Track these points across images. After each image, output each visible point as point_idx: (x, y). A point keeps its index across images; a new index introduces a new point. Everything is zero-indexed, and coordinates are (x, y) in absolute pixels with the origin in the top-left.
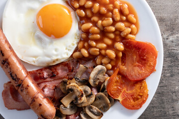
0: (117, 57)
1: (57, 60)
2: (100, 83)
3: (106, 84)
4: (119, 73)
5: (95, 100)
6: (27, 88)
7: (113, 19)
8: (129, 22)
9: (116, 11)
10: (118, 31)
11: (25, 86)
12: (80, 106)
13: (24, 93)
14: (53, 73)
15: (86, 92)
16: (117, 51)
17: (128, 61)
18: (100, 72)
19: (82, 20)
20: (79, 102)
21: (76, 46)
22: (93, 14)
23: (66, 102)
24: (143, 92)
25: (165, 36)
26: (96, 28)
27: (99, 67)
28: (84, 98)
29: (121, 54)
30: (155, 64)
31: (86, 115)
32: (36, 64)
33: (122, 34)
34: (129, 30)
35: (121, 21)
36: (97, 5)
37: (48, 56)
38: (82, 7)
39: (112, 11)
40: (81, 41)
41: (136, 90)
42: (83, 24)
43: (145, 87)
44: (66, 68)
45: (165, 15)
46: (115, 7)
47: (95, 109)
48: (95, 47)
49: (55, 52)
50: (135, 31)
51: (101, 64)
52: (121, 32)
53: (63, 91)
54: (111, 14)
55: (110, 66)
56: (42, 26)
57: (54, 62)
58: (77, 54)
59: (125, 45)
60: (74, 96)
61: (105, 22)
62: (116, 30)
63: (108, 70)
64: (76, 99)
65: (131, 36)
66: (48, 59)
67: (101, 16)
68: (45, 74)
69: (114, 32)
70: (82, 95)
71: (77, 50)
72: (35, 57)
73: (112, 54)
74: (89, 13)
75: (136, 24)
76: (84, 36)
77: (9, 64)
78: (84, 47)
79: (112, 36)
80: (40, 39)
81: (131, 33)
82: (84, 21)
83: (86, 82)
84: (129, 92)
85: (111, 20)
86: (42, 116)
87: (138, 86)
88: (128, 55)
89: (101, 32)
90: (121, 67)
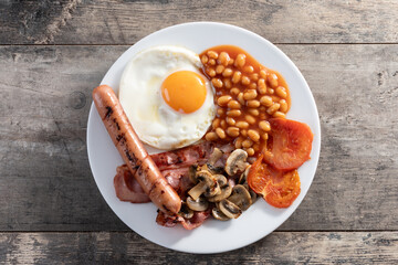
0: (261, 139)
1: (185, 141)
2: (239, 173)
3: (246, 173)
4: (264, 161)
5: (232, 194)
6: (146, 171)
7: (258, 92)
8: (277, 96)
9: (262, 81)
10: (264, 107)
11: (144, 168)
12: (212, 200)
13: (143, 176)
14: (179, 158)
15: (220, 182)
16: (262, 132)
17: (276, 146)
18: (239, 157)
19: (219, 91)
20: (212, 194)
21: (209, 124)
22: (233, 85)
23: (195, 194)
24: (294, 186)
25: (324, 118)
26: (236, 103)
27: (239, 151)
28: (218, 190)
29: (266, 136)
30: (310, 149)
31: (220, 213)
32: (158, 146)
33: (269, 111)
34: (278, 105)
35: (268, 94)
36: (238, 74)
37: (175, 136)
38: (219, 76)
39: (257, 82)
40: (216, 117)
41: (285, 182)
42: (220, 96)
43: (297, 179)
44: (196, 152)
45: (324, 92)
46: (260, 77)
47: (232, 205)
48: (235, 126)
49: (182, 131)
50: (285, 108)
51: (242, 148)
52: (267, 108)
53: (191, 179)
54: (255, 85)
55: (252, 151)
56: (168, 99)
57: (181, 143)
58: (211, 134)
59: (272, 125)
60: (205, 187)
61: (247, 94)
62: (261, 105)
63: (249, 156)
64: (208, 190)
65: (279, 113)
66: (173, 140)
67: (243, 87)
68: (169, 160)
69: (258, 108)
70: (216, 186)
71: (211, 129)
72: (158, 136)
73: (255, 134)
74: (227, 83)
75: (287, 99)
76: (221, 111)
77: (125, 140)
78: (220, 126)
79: (256, 112)
80: (164, 114)
81: (279, 110)
82: (221, 93)
83: (221, 171)
84: (276, 185)
85: (255, 93)
86: (164, 206)
87: (288, 177)
88: (277, 138)
89: (242, 107)
90: (267, 153)
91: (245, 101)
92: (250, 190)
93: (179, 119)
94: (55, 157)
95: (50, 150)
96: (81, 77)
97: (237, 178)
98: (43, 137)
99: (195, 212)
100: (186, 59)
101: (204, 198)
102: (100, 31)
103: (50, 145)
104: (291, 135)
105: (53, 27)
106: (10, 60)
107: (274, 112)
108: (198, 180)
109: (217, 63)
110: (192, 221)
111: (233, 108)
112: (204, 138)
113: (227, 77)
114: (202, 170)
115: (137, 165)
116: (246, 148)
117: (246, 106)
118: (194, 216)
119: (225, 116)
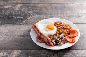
37: (49, 33)
52: (68, 29)
57: (50, 35)
60: (56, 39)
77: (39, 31)
80: (47, 31)
81: (71, 29)
84: (71, 39)
88: (70, 33)
89: (63, 29)
90: (69, 35)
91: (63, 28)
92: (65, 40)
93: (50, 31)
94: (23, 39)
95: (22, 38)
96: (29, 28)
97: (62, 38)
98: (21, 36)
99: (54, 43)
100: (51, 23)
101: (55, 41)
102: (33, 22)
103: (22, 37)
104: (74, 32)
105: (24, 22)
106: (15, 26)
107: (69, 29)
108: (54, 38)
109: (57, 23)
110: (53, 44)
111: (61, 29)
112: (55, 34)
113: (59, 25)
114: (55, 37)
115: (41, 34)
116: (64, 34)
117: (64, 29)
118: (54, 44)
119: (59, 30)
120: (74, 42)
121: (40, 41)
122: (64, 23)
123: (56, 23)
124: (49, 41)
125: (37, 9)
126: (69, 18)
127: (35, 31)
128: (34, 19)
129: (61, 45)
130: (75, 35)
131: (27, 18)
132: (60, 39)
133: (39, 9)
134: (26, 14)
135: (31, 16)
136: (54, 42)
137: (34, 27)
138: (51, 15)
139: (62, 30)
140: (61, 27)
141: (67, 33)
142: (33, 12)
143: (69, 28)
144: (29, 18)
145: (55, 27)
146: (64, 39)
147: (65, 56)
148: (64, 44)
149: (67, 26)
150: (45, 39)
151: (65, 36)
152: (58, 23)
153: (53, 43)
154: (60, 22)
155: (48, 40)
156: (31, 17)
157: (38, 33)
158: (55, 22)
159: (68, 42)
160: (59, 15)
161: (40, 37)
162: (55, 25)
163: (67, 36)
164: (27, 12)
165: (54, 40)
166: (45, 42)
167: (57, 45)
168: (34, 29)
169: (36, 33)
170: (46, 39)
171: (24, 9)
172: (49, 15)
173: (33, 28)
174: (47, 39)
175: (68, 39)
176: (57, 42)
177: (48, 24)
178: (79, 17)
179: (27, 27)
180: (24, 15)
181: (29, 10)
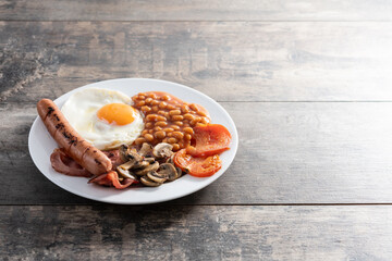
1: (116, 142)
2: (166, 157)
3: (172, 158)
5: (159, 170)
7: (182, 111)
8: (200, 115)
15: (148, 160)
16: (186, 133)
18: (166, 147)
21: (139, 134)
22: (160, 109)
26: (163, 117)
27: (165, 144)
28: (146, 163)
29: (190, 137)
33: (191, 122)
34: (200, 118)
35: (192, 113)
36: (165, 103)
38: (148, 104)
40: (145, 128)
41: (207, 161)
46: (184, 105)
49: (114, 136)
51: (168, 143)
52: (189, 120)
54: (179, 108)
55: (177, 145)
57: (113, 144)
58: (141, 139)
59: (195, 131)
60: (134, 162)
62: (185, 118)
64: (137, 164)
65: (199, 124)
66: (106, 142)
69: (182, 120)
71: (141, 136)
73: (180, 133)
74: (155, 108)
76: (149, 124)
77: (64, 126)
78: (149, 133)
79: (180, 123)
80: (100, 129)
81: (201, 122)
84: (200, 163)
85: (179, 111)
88: (199, 139)
89: (168, 121)
90: (191, 148)
91: (171, 116)
92: (176, 165)
93: (112, 130)
97: (161, 159)
99: (125, 178)
100: (119, 98)
101: (132, 171)
104: (214, 133)
105: (7, 93)
107: (196, 122)
108: (128, 158)
109: (146, 97)
110: (122, 183)
111: (160, 120)
112: (134, 143)
113: (154, 105)
114: (133, 152)
115: (73, 140)
116: (172, 143)
117: (171, 120)
118: (124, 180)
119: (152, 127)
120: (210, 174)
121: (66, 168)
122: (174, 99)
123: (139, 99)
124: (103, 167)
125: (66, 41)
126: (199, 78)
127: (48, 126)
128: (52, 82)
129: (154, 185)
130: (217, 147)
131: (19, 80)
132: (152, 163)
133: (75, 41)
134: (16, 64)
135: (36, 72)
136: (127, 174)
137: (44, 113)
138: (125, 69)
139: (163, 126)
140: (160, 114)
141: (185, 138)
142: (50, 53)
143: (194, 117)
144: (31, 78)
145: (134, 116)
146: (170, 162)
147: (171, 229)
148: (167, 181)
149: (187, 108)
150: (89, 160)
151: (175, 150)
152: (150, 99)
153: (120, 175)
154: (158, 94)
155: (98, 162)
156: (40, 76)
157: (59, 134)
158: (140, 95)
159: (184, 172)
160: (159, 67)
161: (69, 151)
162: (137, 107)
163: (182, 151)
164: (24, 55)
165: (128, 167)
166: (87, 174)
167: (138, 185)
168: (44, 119)
169: (53, 135)
170: (92, 161)
171: (13, 43)
172: (113, 69)
173: (41, 116)
174: (96, 160)
175: (188, 163)
176: (140, 173)
177: (109, 102)
178: (245, 75)
179: (17, 115)
180: (8, 66)
181: (30, 47)
